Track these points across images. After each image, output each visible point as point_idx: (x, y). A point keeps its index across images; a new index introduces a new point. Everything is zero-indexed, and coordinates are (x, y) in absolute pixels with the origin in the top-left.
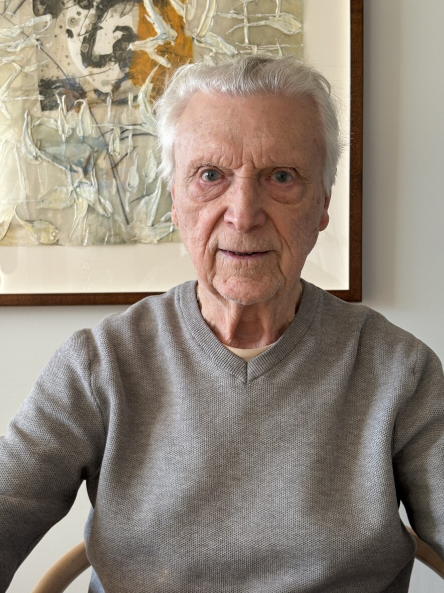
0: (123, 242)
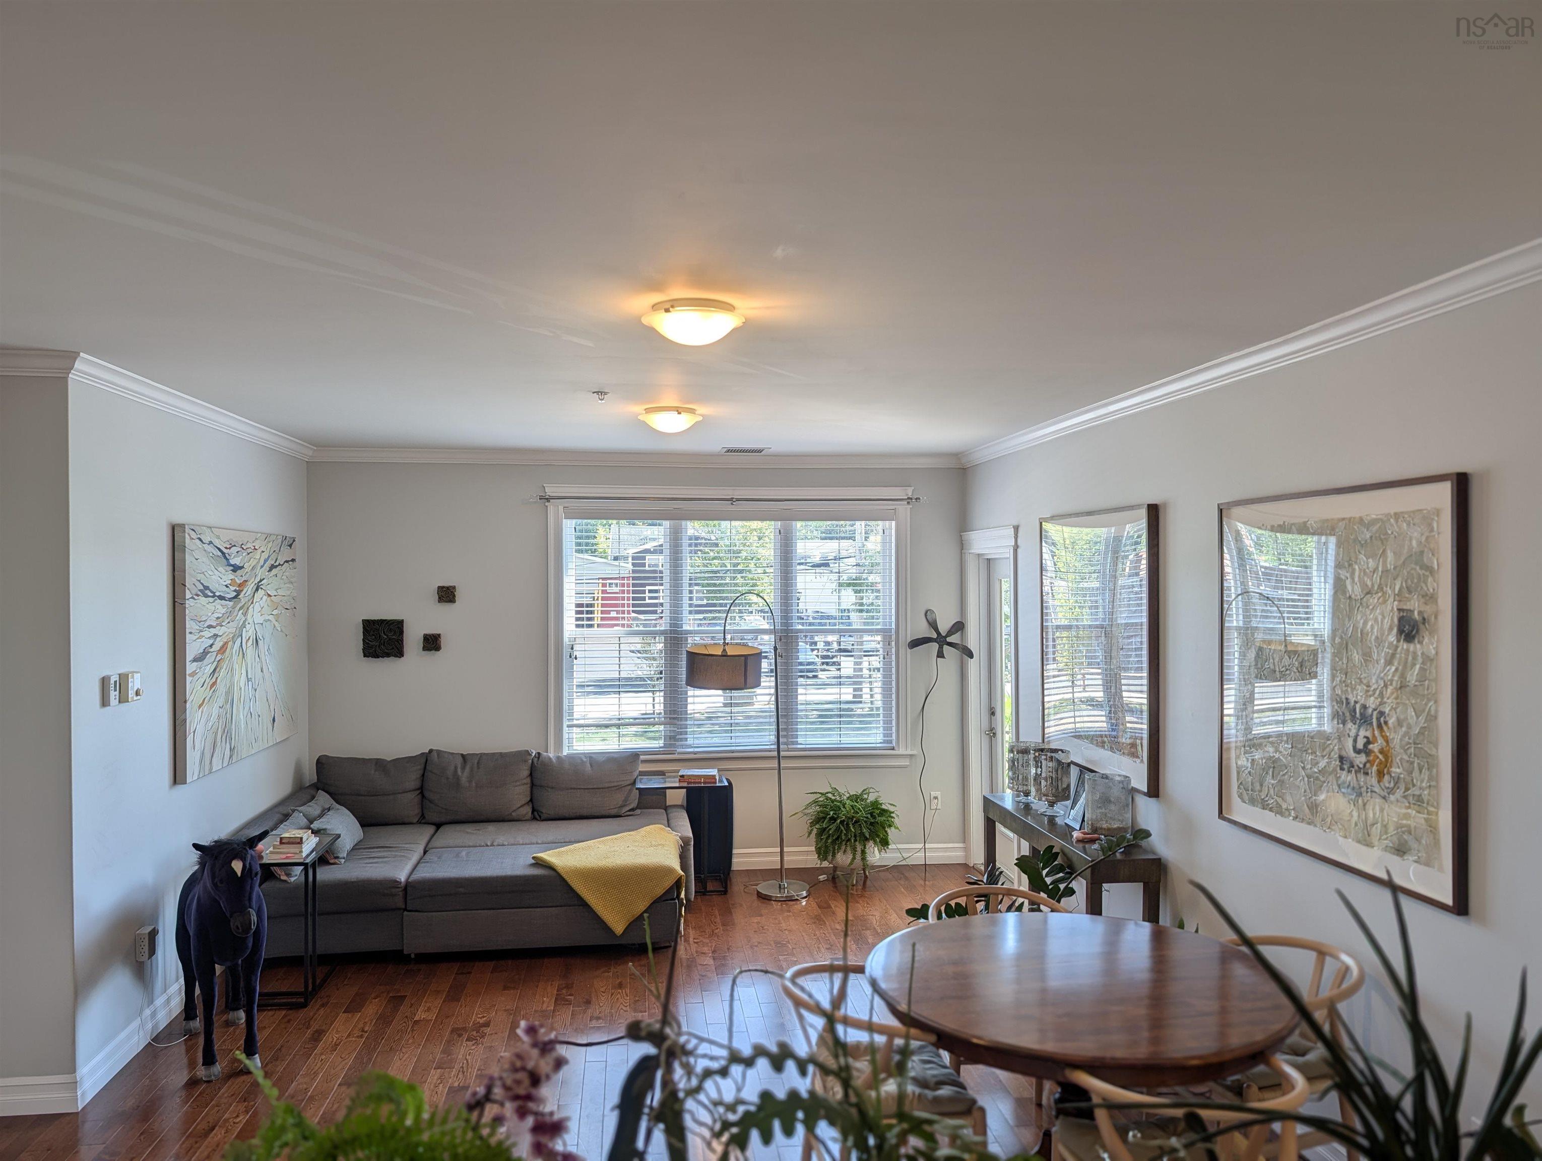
0: (1367, 845)
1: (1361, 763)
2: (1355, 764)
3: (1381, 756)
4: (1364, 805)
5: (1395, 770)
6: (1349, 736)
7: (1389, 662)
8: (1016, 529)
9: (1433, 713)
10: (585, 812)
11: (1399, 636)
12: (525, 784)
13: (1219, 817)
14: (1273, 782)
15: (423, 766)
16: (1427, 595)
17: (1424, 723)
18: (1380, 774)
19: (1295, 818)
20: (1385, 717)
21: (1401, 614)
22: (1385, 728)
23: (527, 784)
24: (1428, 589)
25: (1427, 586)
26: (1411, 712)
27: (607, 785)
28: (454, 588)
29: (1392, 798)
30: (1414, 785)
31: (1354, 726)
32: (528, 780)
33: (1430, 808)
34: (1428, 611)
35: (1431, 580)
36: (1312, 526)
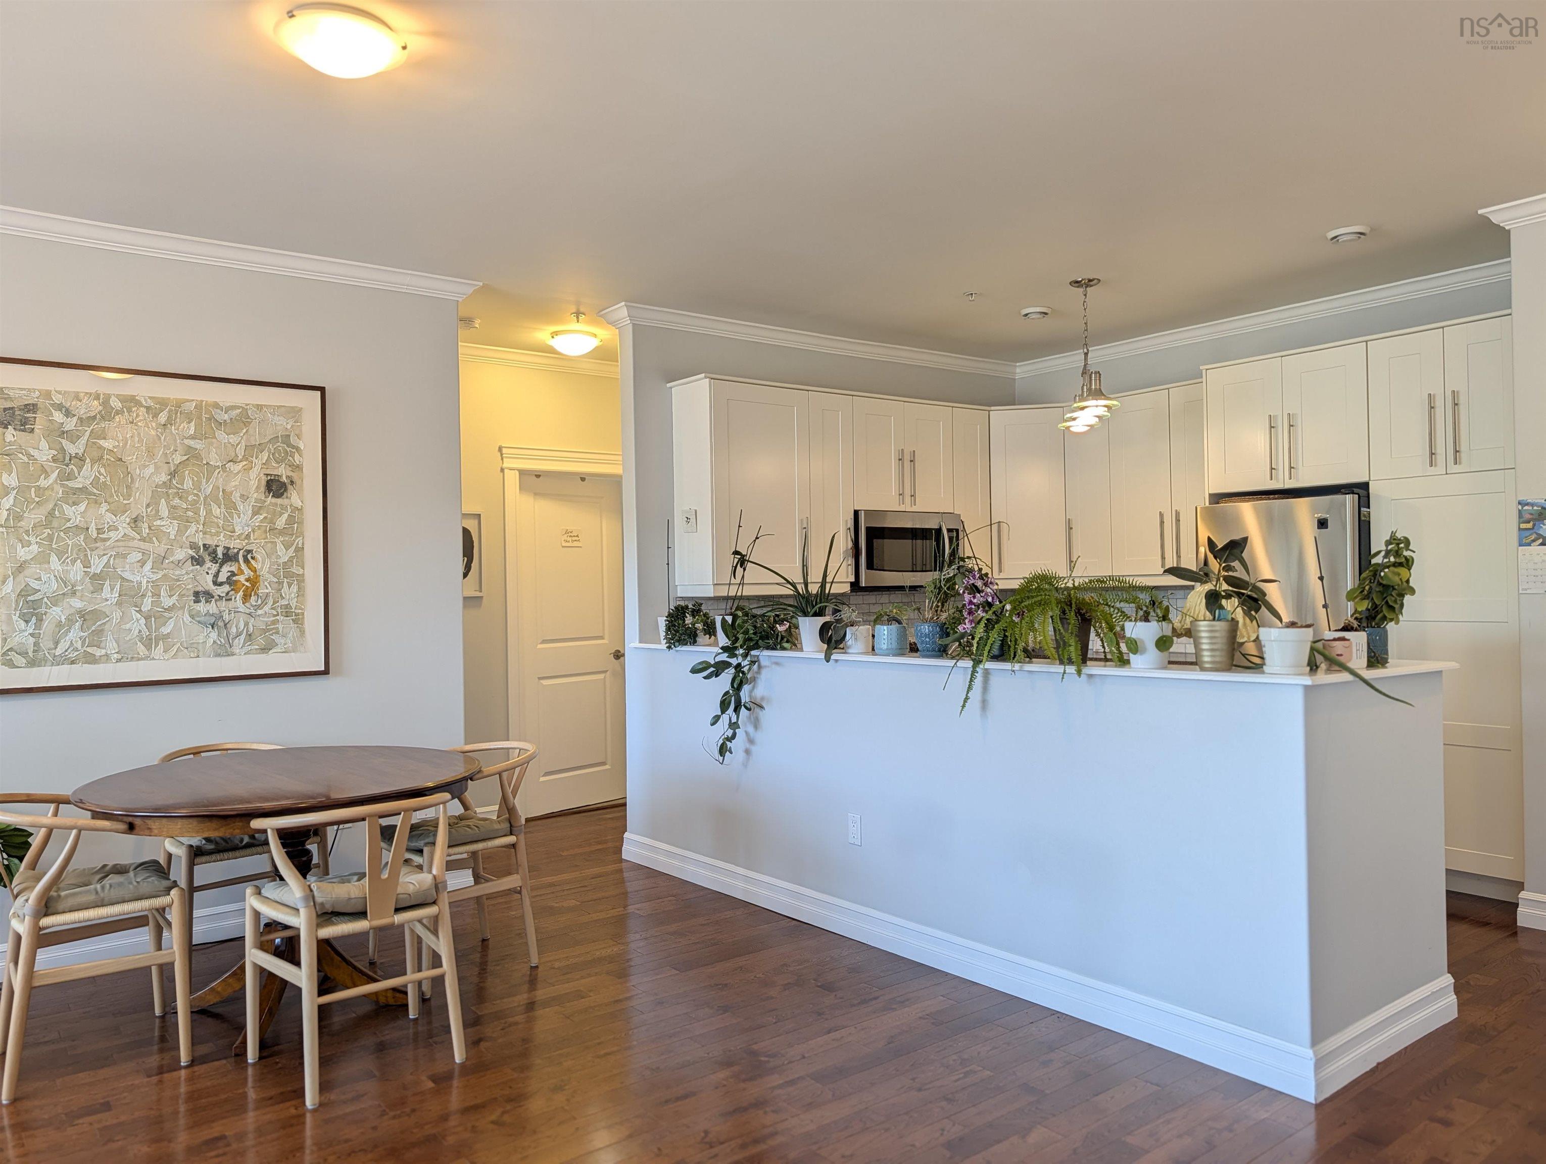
0: (229, 655)
1: (222, 592)
2: (214, 594)
3: (247, 584)
4: (225, 625)
5: (262, 591)
6: (208, 573)
7: (255, 513)
9: (300, 546)
14: (82, 634)
16: (294, 465)
17: (293, 553)
18: (246, 598)
20: (252, 554)
21: (269, 478)
22: (253, 562)
24: (295, 462)
26: (280, 547)
29: (260, 612)
30: (282, 598)
31: (214, 565)
33: (297, 611)
34: (295, 476)
35: (297, 455)
36: (146, 400)
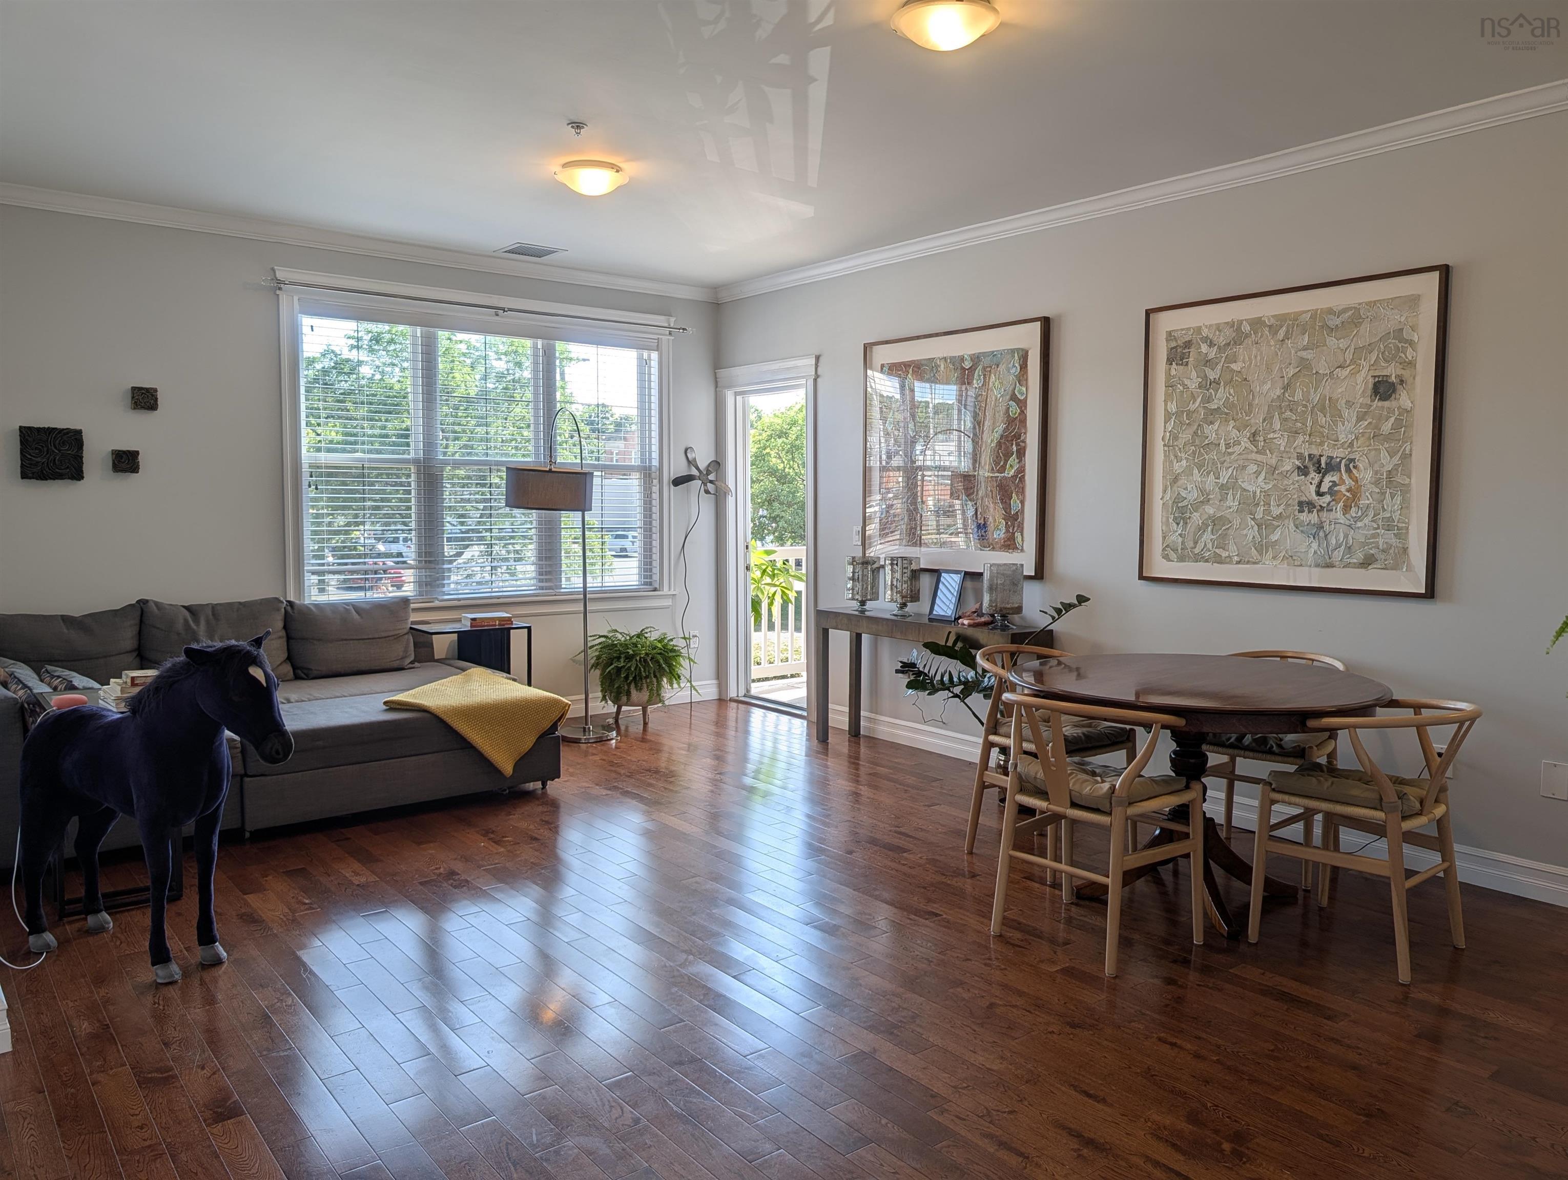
0: (1328, 567)
1: (1324, 503)
2: (1316, 504)
3: (1348, 494)
4: (1326, 536)
5: (1363, 502)
6: (1311, 483)
7: (1360, 419)
8: (818, 358)
9: (1407, 452)
10: (363, 666)
11: (1373, 397)
12: (280, 637)
13: (1141, 577)
14: (1213, 537)
15: (137, 621)
16: (1405, 362)
17: (1398, 461)
18: (1346, 509)
19: (1238, 563)
20: (1355, 463)
21: (1377, 379)
22: (1354, 471)
23: (283, 637)
24: (1407, 358)
25: (1406, 355)
26: (1384, 453)
27: (384, 634)
28: (156, 390)
29: (1359, 524)
30: (1384, 510)
31: (1317, 475)
32: (283, 633)
33: (1400, 525)
34: (1406, 374)
35: (1410, 350)
36: (1269, 320)
